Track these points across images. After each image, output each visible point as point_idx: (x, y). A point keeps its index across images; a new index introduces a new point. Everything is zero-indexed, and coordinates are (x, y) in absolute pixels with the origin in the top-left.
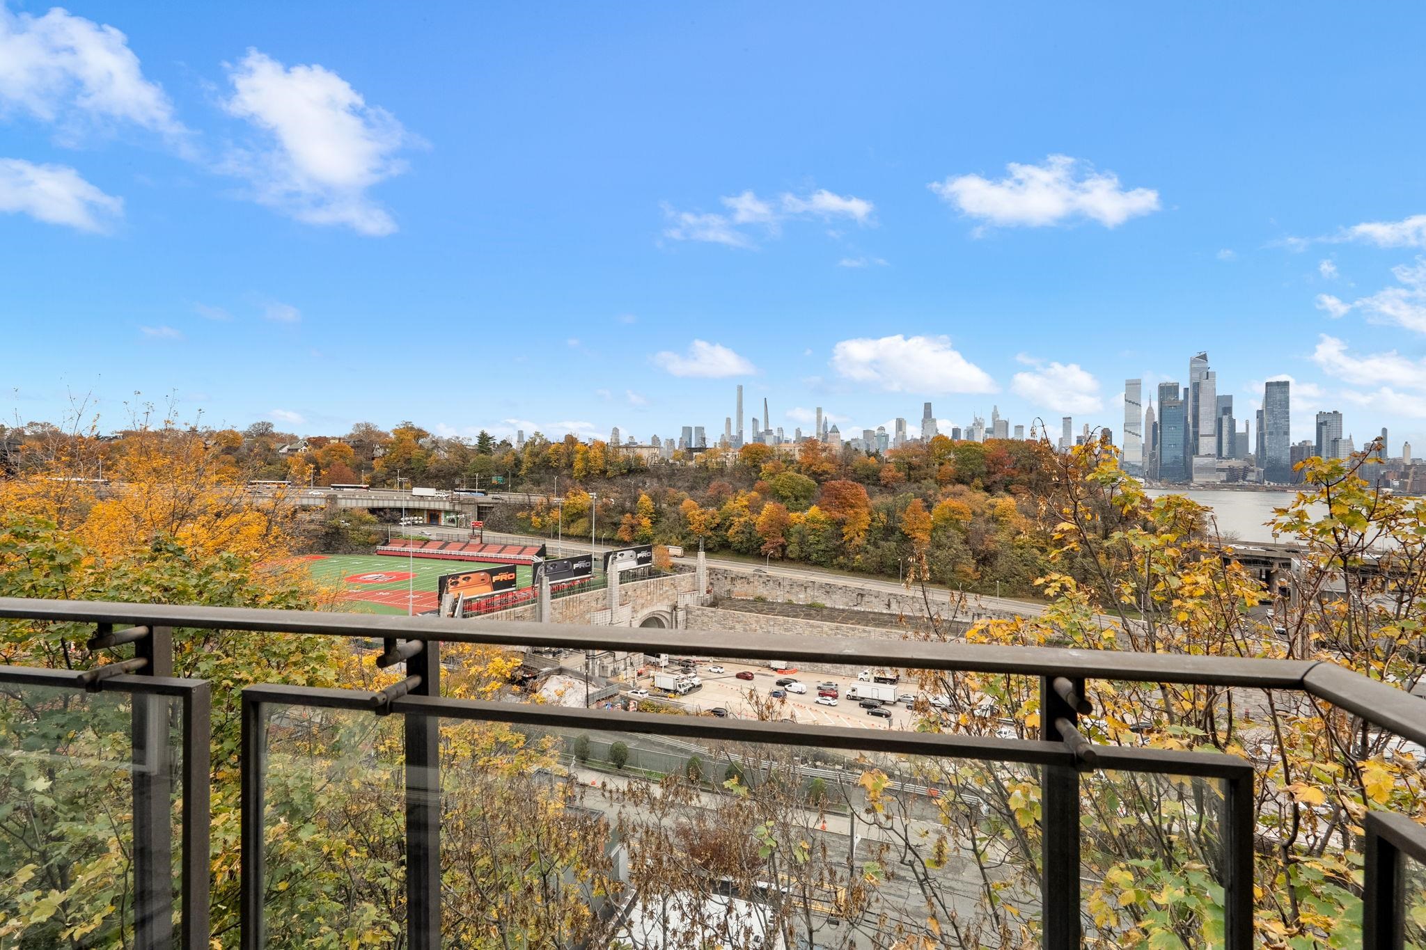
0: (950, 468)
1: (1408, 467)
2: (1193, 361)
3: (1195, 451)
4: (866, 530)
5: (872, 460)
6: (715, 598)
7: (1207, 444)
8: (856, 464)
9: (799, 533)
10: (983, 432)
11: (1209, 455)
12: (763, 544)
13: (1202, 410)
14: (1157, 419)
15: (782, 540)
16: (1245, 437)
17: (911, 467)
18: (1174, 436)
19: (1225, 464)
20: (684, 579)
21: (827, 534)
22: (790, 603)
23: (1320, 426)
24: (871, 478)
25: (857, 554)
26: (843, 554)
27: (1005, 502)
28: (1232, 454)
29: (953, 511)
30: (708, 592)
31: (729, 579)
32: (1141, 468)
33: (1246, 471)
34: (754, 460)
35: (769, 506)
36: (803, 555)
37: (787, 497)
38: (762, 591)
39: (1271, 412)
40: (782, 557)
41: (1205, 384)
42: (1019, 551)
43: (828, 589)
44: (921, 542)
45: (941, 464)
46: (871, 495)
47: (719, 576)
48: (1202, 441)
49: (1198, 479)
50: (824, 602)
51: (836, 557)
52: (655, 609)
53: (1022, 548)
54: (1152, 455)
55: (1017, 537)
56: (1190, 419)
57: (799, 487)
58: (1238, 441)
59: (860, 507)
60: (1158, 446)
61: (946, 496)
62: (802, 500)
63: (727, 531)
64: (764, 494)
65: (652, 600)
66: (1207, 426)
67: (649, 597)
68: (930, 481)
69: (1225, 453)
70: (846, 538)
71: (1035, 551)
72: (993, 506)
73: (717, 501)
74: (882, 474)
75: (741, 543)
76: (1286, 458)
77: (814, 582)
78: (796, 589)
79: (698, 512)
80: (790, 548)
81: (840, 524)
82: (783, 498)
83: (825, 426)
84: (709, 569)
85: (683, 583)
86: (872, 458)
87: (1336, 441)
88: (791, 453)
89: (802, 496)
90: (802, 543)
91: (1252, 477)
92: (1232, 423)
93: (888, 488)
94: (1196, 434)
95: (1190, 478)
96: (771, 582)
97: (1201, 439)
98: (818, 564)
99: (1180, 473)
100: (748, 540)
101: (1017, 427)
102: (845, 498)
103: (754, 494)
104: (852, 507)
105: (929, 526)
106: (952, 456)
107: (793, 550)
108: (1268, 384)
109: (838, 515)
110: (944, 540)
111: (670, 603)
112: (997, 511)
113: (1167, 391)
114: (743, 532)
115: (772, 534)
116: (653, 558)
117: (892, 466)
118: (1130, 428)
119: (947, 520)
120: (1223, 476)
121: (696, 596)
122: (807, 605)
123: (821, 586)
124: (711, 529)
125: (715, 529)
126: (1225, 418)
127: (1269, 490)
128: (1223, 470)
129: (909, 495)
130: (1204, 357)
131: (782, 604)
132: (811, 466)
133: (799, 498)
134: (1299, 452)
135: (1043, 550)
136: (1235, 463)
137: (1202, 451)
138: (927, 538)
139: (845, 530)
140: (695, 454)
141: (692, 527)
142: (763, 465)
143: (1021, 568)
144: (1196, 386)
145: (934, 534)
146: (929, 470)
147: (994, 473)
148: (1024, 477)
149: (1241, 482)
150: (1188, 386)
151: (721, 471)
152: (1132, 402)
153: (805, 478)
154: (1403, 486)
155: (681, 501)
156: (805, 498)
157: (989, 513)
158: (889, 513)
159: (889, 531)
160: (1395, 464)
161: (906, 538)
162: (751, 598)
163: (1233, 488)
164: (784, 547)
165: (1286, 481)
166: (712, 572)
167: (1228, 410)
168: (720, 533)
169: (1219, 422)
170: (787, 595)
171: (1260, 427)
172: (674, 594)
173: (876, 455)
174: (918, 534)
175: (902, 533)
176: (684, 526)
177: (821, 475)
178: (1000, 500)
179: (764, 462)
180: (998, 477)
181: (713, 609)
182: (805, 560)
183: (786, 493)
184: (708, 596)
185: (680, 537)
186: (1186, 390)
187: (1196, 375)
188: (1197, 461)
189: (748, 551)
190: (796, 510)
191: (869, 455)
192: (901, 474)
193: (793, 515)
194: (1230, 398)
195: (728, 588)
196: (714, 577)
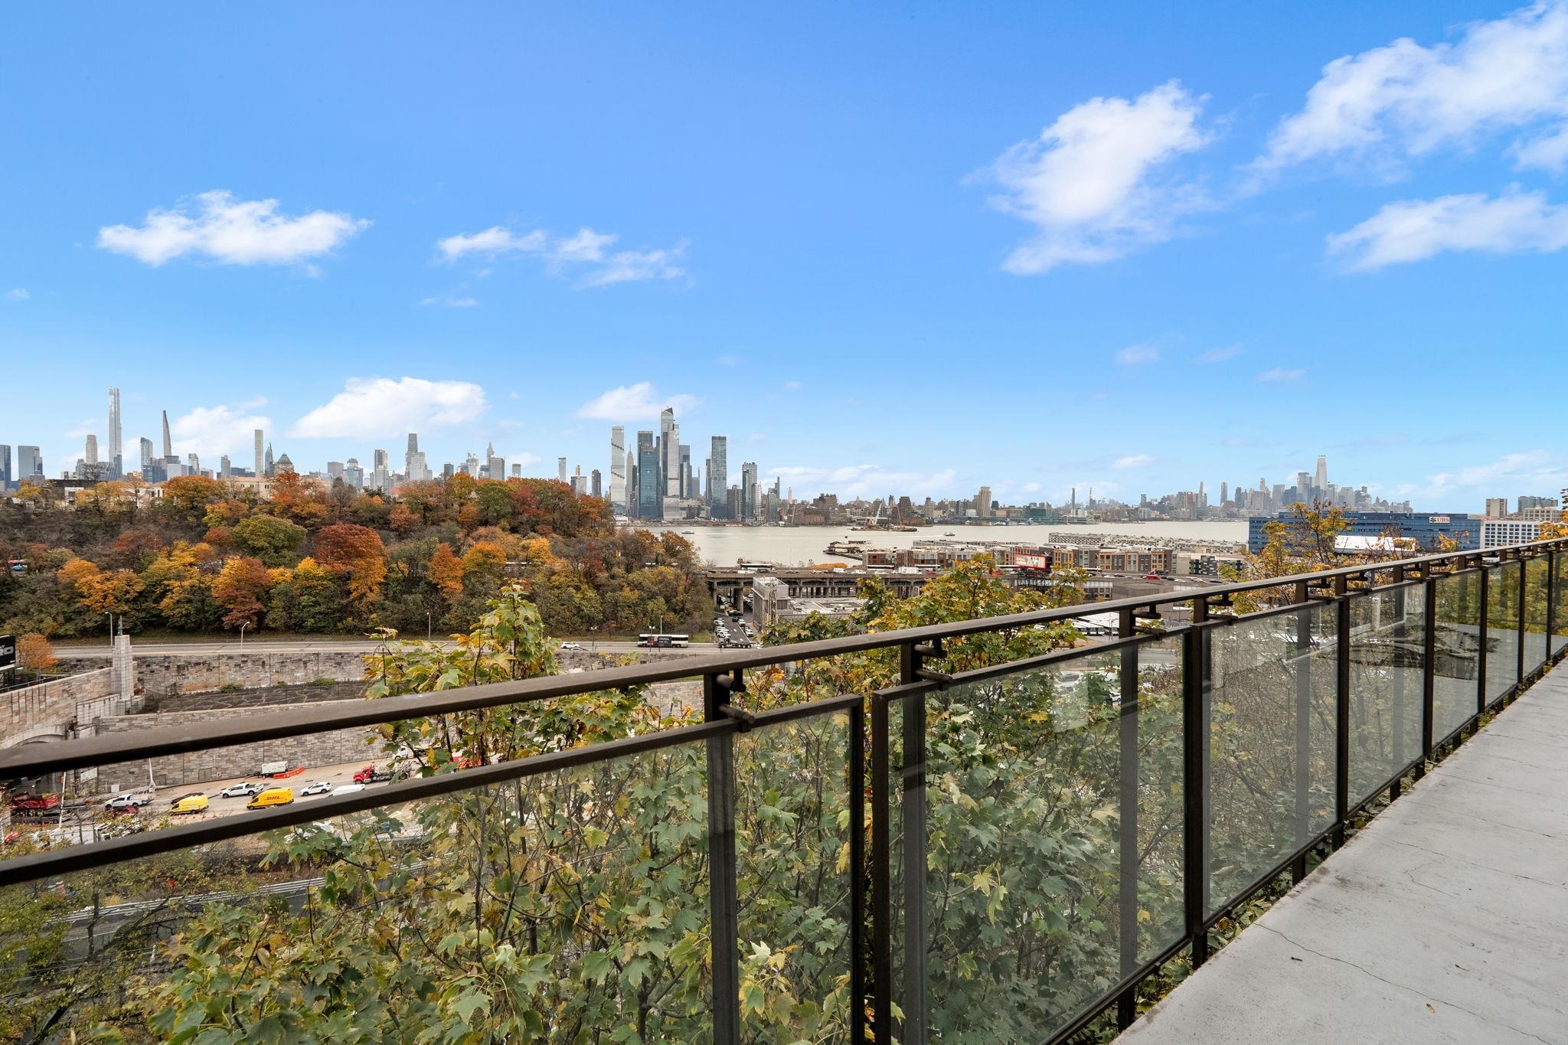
0: (472, 509)
1: (791, 506)
2: (663, 413)
3: (665, 492)
4: (381, 584)
5: (377, 500)
6: (148, 699)
7: (673, 487)
8: (355, 505)
9: (286, 594)
10: (478, 469)
11: (674, 496)
12: (226, 614)
13: (670, 456)
14: (636, 463)
15: (258, 606)
16: (697, 481)
17: (427, 508)
18: (648, 478)
19: (686, 504)
20: (88, 681)
21: (328, 593)
22: (282, 686)
23: (745, 473)
24: (380, 520)
25: (371, 612)
26: (352, 614)
27: (539, 543)
28: (690, 496)
29: (487, 555)
30: (137, 692)
31: (174, 668)
32: (624, 507)
33: (699, 509)
34: (192, 500)
35: (233, 564)
36: (293, 621)
37: (261, 549)
38: (234, 677)
39: (715, 461)
40: (261, 628)
41: (672, 436)
42: (557, 591)
43: (339, 660)
44: (452, 593)
45: (462, 505)
46: (386, 541)
47: (154, 667)
48: (670, 482)
49: (667, 517)
50: (333, 677)
51: (341, 620)
52: (29, 735)
53: (558, 588)
54: (633, 496)
55: (553, 578)
56: (661, 465)
57: (281, 536)
58: (693, 484)
59: (372, 557)
60: (637, 487)
61: (477, 539)
62: (285, 552)
63: (158, 600)
64: (221, 545)
65: (23, 721)
66: (673, 472)
67: (16, 719)
68: (452, 523)
69: (685, 495)
70: (354, 594)
71: (571, 589)
72: (525, 548)
73: (134, 561)
74: (392, 516)
75: (187, 616)
76: (724, 499)
77: (318, 654)
78: (290, 666)
79: (98, 577)
80: (271, 616)
81: (347, 578)
82: (255, 551)
83: (269, 455)
84: (135, 659)
85: (87, 687)
86: (376, 497)
87: (753, 485)
88: (255, 490)
89: (284, 547)
90: (288, 608)
91: (703, 514)
92: (689, 468)
93: (402, 533)
94: (665, 477)
95: (661, 516)
96: (249, 664)
97: (669, 482)
98: (317, 631)
99: (652, 511)
100: (198, 611)
101: (514, 465)
102: (353, 546)
103: (205, 546)
104: (360, 555)
105: (460, 573)
106: (473, 495)
107: (276, 615)
108: (713, 438)
109: (341, 567)
110: (479, 587)
111: (60, 721)
112: (531, 553)
113: (644, 438)
114: (190, 601)
115: (240, 599)
116: (17, 654)
117: (404, 506)
118: (615, 468)
119: (479, 565)
120: (684, 514)
121: (113, 703)
122: (310, 685)
123: (329, 658)
124: (127, 601)
125: (135, 600)
126: (685, 464)
127: (716, 525)
128: (683, 509)
129: (431, 540)
130: (670, 410)
131: (269, 690)
132: (290, 507)
133: (279, 550)
134: (732, 493)
135: (577, 588)
136: (692, 503)
137: (670, 494)
138: (459, 587)
139: (353, 586)
140: (68, 489)
141: (87, 602)
142: (208, 507)
143: (558, 608)
144: (666, 435)
145: (467, 582)
146: (448, 512)
147: (519, 514)
148: (549, 517)
149: (696, 519)
150: (660, 435)
151: (130, 515)
152: (617, 446)
153: (289, 522)
154: (790, 518)
155: (58, 564)
156: (289, 548)
157: (522, 555)
158: (411, 561)
159: (411, 583)
160: (784, 504)
161: (434, 588)
162: (215, 689)
163: (691, 524)
164: (261, 615)
165: (724, 517)
166: (142, 662)
167: (686, 458)
168: (144, 605)
169: (681, 466)
170: (276, 676)
171: (708, 473)
172: (68, 706)
173: (379, 493)
174: (449, 583)
175: (429, 583)
176: (70, 602)
177: (306, 519)
178: (533, 541)
179: (212, 502)
180: (524, 517)
181: (152, 715)
182: (295, 628)
183: (261, 543)
184: (139, 698)
185: (61, 619)
186: (658, 438)
187: (666, 426)
188: (666, 500)
189: (199, 626)
190: (277, 565)
191: (372, 494)
192: (416, 517)
193: (275, 573)
194: (688, 447)
195: (172, 681)
196: (144, 669)
